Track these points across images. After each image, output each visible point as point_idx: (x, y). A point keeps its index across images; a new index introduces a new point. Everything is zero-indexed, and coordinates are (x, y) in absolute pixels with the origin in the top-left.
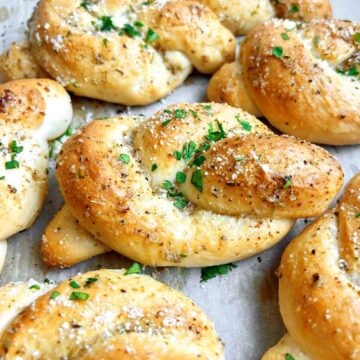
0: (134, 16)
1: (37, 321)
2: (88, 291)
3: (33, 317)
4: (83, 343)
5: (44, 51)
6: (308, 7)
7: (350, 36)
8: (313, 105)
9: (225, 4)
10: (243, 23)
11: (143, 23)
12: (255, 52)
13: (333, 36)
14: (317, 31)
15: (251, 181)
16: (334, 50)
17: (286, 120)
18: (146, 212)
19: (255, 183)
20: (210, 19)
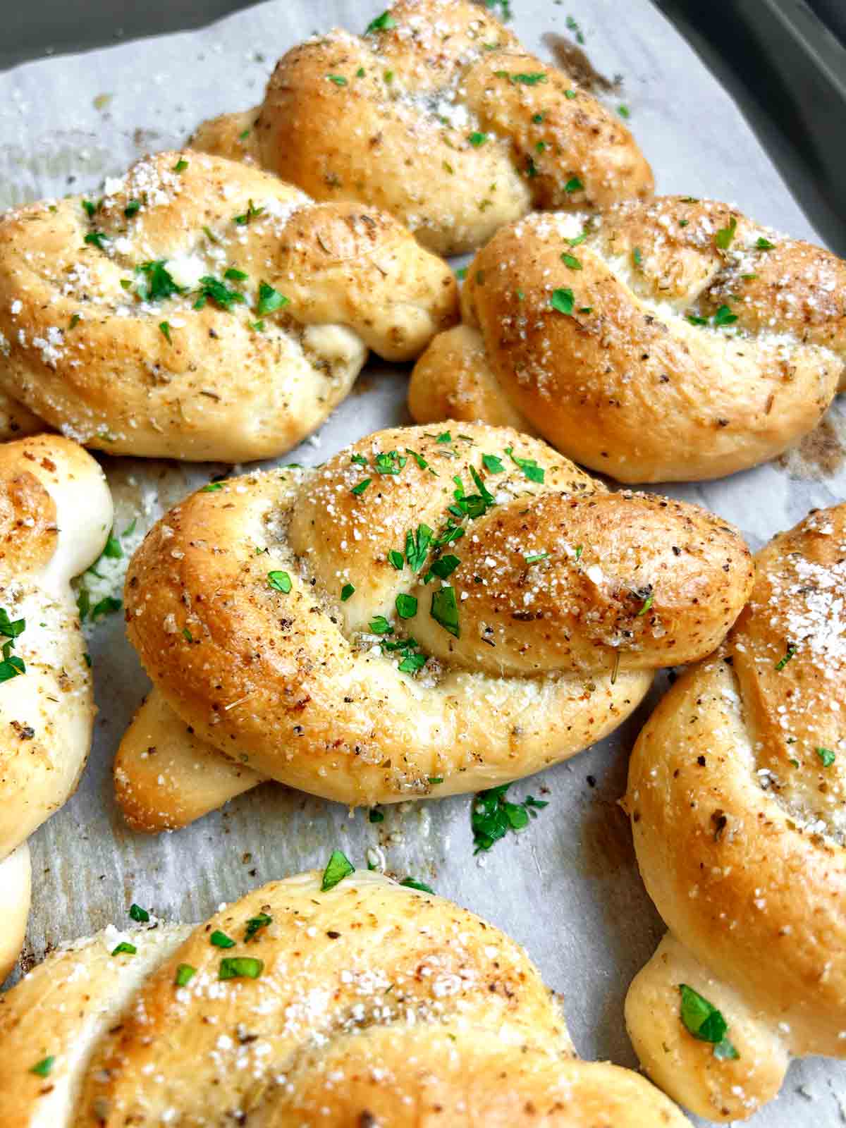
0: (220, 255)
1: (157, 1045)
2: (258, 952)
3: (147, 1039)
4: (269, 1073)
5: (20, 368)
6: (603, 178)
7: (707, 236)
8: (658, 408)
9: (419, 193)
10: (462, 230)
11: (243, 269)
12: (510, 306)
13: (671, 243)
14: (635, 236)
15: (566, 605)
16: (679, 275)
17: (602, 447)
18: (347, 700)
19: (576, 610)
20: (396, 241)
